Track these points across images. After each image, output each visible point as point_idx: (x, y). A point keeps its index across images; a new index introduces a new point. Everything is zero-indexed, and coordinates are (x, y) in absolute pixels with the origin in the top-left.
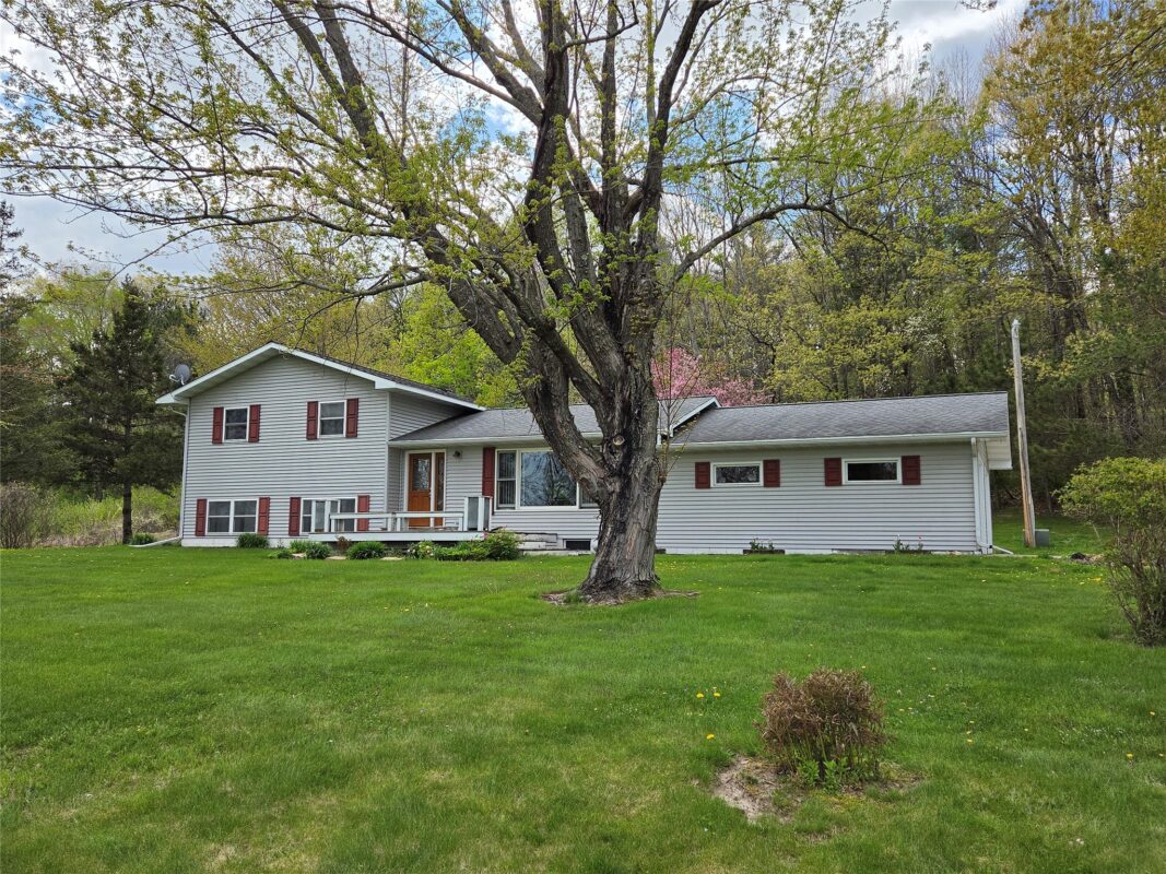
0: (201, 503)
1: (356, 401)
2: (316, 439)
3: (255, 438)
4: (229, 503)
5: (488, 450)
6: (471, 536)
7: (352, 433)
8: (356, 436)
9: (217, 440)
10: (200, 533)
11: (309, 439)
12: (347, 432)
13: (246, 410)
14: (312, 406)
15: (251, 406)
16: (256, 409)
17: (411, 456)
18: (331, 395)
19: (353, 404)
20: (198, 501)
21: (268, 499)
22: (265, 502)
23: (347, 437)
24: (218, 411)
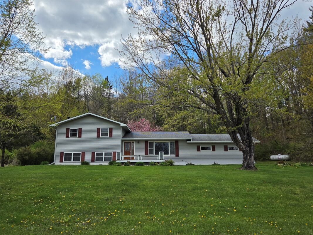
0: (62, 154)
1: (112, 128)
2: (100, 137)
3: (80, 136)
4: (72, 153)
5: (146, 142)
6: (161, 161)
7: (111, 136)
8: (112, 137)
9: (67, 136)
10: (61, 161)
11: (97, 137)
12: (109, 136)
13: (77, 129)
14: (99, 129)
15: (79, 128)
16: (80, 129)
17: (124, 142)
18: (104, 127)
19: (111, 129)
20: (61, 153)
21: (84, 152)
22: (83, 153)
23: (109, 137)
24: (68, 130)
